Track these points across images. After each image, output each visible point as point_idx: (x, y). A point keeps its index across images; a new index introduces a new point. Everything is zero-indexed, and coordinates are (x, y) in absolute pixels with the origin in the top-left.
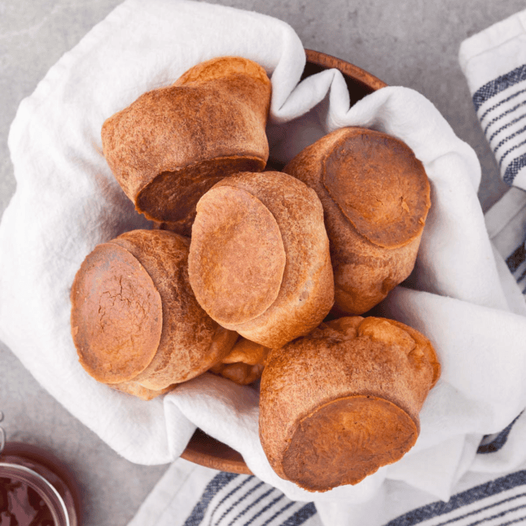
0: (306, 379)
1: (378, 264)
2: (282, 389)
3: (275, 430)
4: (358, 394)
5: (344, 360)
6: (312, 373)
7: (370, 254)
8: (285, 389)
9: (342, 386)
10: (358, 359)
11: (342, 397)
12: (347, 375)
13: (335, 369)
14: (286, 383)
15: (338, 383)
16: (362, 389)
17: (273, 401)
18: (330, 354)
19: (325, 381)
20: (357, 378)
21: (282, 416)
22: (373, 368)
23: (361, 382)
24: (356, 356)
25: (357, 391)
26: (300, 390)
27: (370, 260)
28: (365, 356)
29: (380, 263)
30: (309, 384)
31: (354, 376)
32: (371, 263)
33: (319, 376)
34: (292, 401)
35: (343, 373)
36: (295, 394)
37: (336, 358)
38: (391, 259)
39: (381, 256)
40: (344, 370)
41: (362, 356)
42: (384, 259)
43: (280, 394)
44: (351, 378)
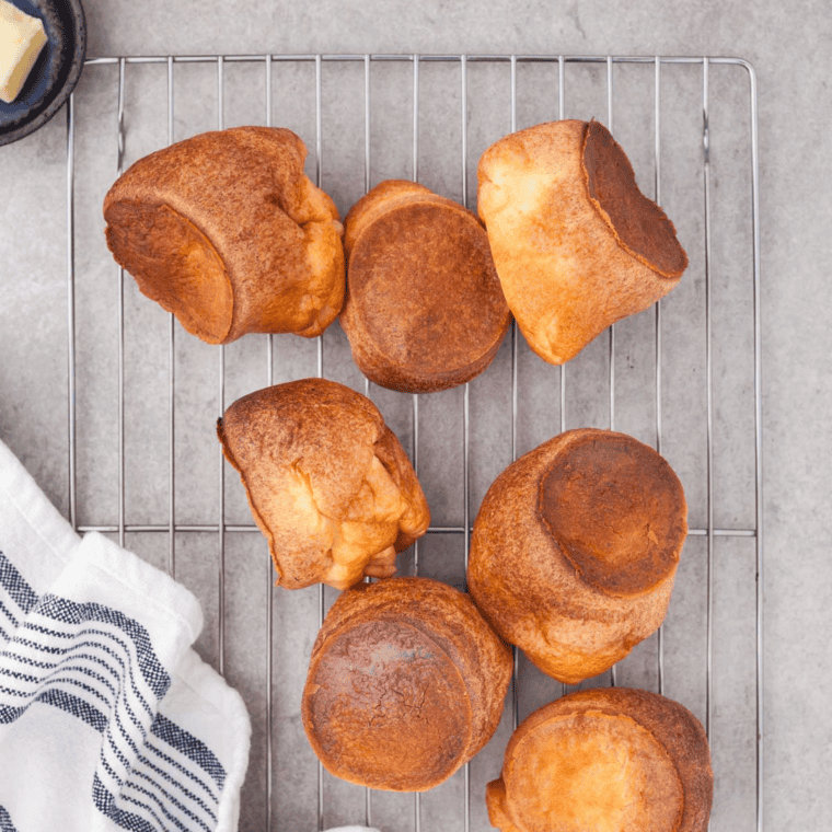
0: (215, 188)
1: (615, 618)
2: (194, 165)
3: (144, 179)
4: (222, 259)
5: (257, 224)
6: (225, 194)
7: (605, 606)
8: (194, 169)
9: (224, 235)
10: (266, 239)
11: (211, 241)
12: (240, 235)
13: (241, 219)
14: (203, 168)
15: (225, 229)
16: (232, 260)
17: (177, 160)
18: (257, 204)
19: (221, 212)
20: (241, 249)
21: (162, 179)
22: (264, 262)
23: (239, 255)
24: (270, 236)
25: (226, 255)
26: (199, 188)
27: (604, 614)
28: (276, 246)
29: (618, 617)
30: (210, 196)
31: (243, 245)
32: (606, 618)
33: (225, 203)
34: (183, 184)
35: (241, 229)
36: (192, 184)
37: (256, 213)
38: (632, 611)
39: (619, 608)
40: (245, 229)
41: (274, 243)
42: (623, 611)
43: (187, 166)
44: (238, 241)
